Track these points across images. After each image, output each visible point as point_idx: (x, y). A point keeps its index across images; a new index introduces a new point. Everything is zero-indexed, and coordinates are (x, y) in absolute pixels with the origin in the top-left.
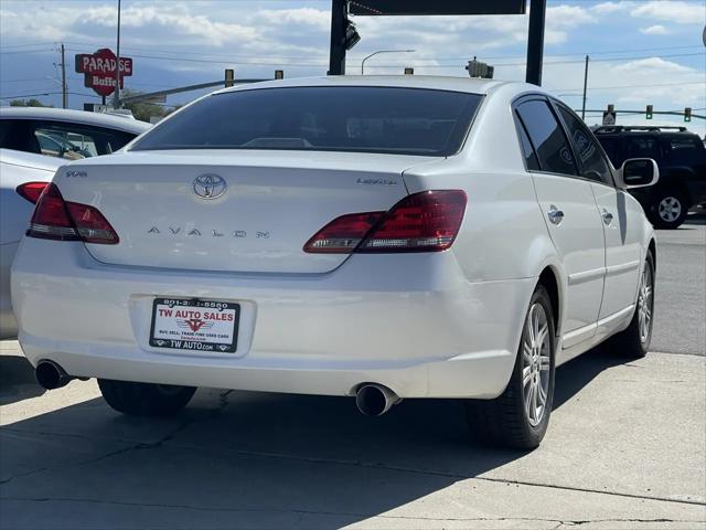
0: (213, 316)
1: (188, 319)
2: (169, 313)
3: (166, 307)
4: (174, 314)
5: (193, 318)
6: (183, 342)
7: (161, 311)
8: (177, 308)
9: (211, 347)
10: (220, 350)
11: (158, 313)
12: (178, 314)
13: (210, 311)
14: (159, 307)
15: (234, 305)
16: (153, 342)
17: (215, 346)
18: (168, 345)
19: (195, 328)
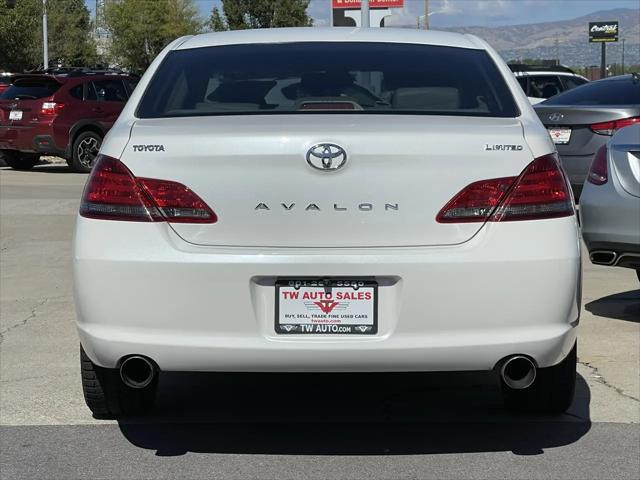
0: (347, 296)
1: (318, 300)
2: (294, 296)
3: (291, 289)
4: (301, 295)
5: (324, 299)
6: (315, 326)
7: (285, 293)
8: (303, 290)
9: (349, 329)
10: (360, 332)
11: (282, 296)
12: (306, 295)
13: (344, 290)
14: (282, 289)
15: (371, 282)
16: (279, 329)
17: (353, 327)
18: (298, 330)
19: (327, 310)
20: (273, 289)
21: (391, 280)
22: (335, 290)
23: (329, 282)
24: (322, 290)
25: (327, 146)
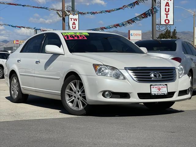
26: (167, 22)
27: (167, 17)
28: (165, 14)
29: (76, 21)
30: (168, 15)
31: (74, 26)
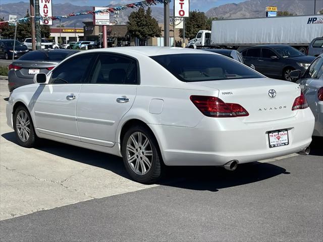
0: (282, 134)
1: (277, 136)
3: (272, 134)
4: (273, 136)
6: (277, 144)
8: (274, 134)
10: (286, 145)
11: (270, 136)
14: (270, 134)
15: (286, 130)
16: (270, 146)
17: (285, 143)
18: (274, 146)
19: (279, 139)
20: (267, 134)
21: (290, 129)
22: (280, 133)
23: (279, 131)
24: (277, 133)
25: (272, 90)
26: (182, 13)
27: (182, 8)
28: (180, 3)
29: (49, 2)
30: (183, 5)
31: (46, 9)
